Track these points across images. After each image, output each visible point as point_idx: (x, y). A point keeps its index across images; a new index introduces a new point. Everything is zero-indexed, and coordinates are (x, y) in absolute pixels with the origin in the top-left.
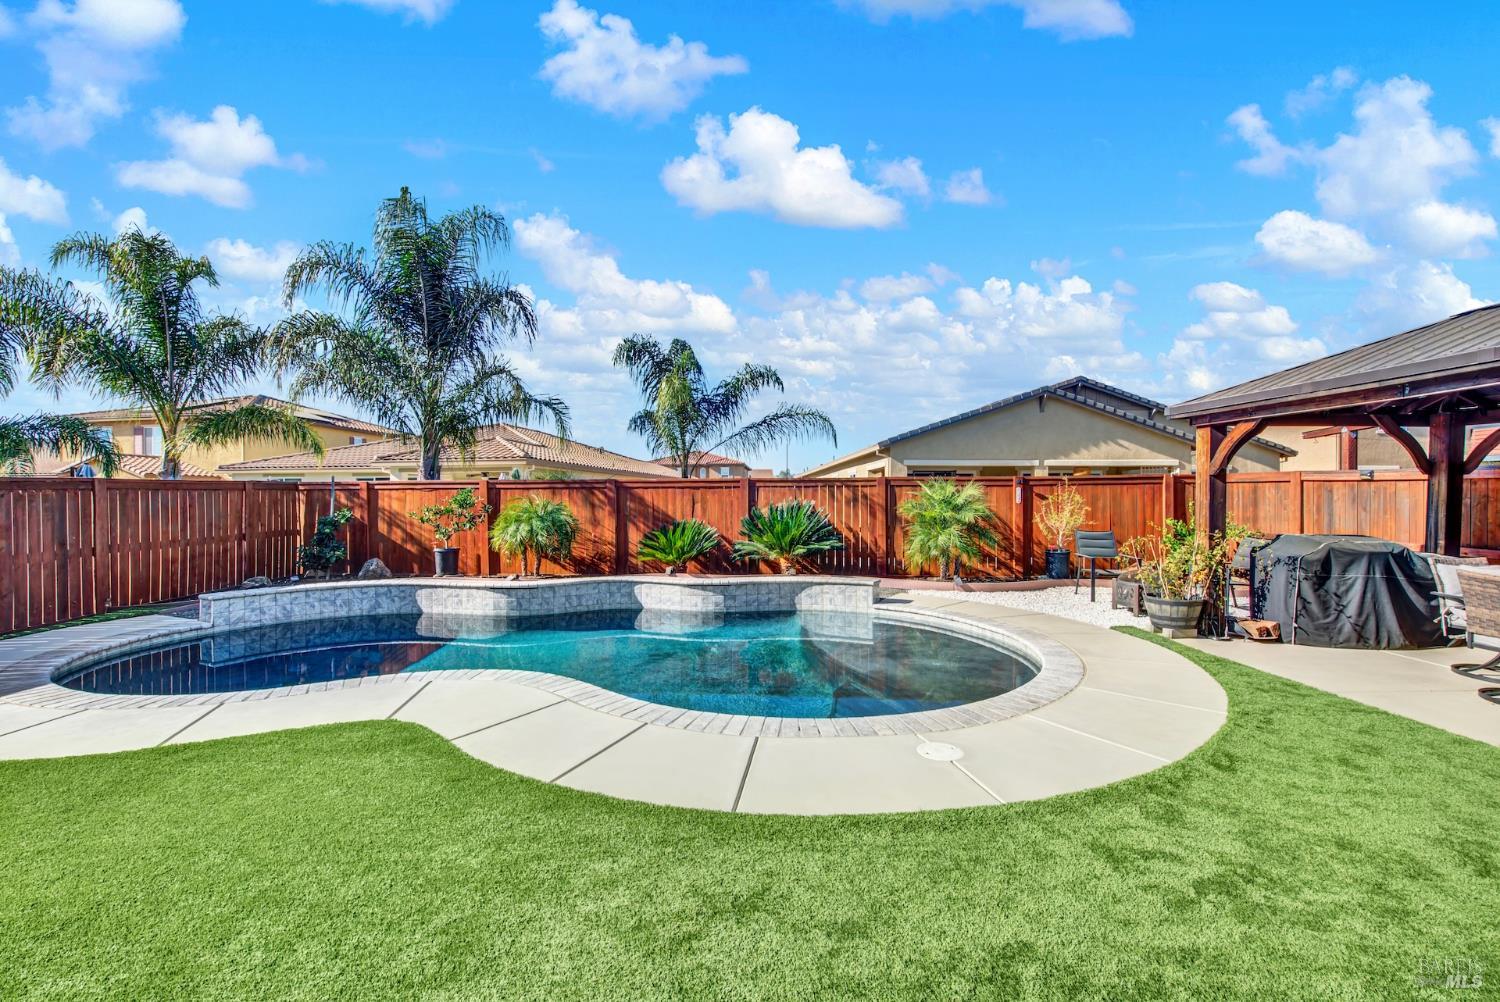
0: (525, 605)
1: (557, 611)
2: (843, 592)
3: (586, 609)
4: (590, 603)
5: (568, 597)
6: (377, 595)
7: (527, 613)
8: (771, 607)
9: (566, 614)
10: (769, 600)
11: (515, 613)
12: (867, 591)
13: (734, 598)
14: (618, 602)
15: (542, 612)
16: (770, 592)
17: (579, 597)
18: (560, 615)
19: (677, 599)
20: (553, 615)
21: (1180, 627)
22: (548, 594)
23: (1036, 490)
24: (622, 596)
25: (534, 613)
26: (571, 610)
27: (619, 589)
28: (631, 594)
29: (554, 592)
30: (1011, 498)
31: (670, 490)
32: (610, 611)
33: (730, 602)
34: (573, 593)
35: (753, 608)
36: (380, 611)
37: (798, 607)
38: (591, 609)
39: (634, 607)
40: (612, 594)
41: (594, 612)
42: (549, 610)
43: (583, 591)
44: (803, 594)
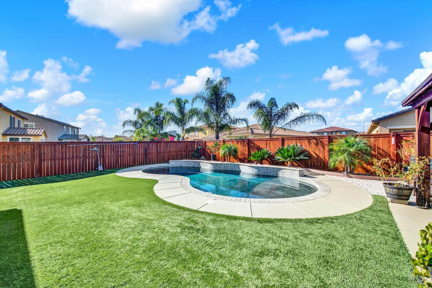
0: (216, 167)
1: (222, 169)
2: (291, 172)
3: (229, 170)
4: (230, 168)
5: (225, 167)
6: (195, 163)
7: (216, 169)
8: (271, 174)
9: (224, 170)
10: (270, 172)
11: (214, 169)
12: (297, 172)
13: (260, 170)
14: (236, 169)
15: (219, 169)
16: (270, 170)
17: (227, 167)
18: (223, 170)
19: (247, 170)
20: (221, 170)
21: (395, 198)
22: (220, 166)
23: (404, 138)
24: (237, 167)
25: (218, 169)
26: (225, 170)
27: (236, 166)
28: (239, 167)
29: (221, 165)
30: (390, 142)
31: (261, 141)
32: (234, 171)
33: (259, 172)
34: (226, 166)
35: (266, 174)
36: (195, 166)
37: (279, 175)
38: (230, 170)
39: (239, 170)
40: (235, 167)
41: (231, 171)
42: (220, 169)
43: (228, 165)
44: (280, 172)
